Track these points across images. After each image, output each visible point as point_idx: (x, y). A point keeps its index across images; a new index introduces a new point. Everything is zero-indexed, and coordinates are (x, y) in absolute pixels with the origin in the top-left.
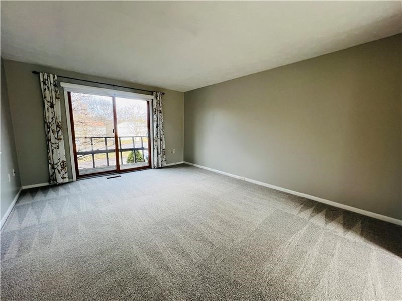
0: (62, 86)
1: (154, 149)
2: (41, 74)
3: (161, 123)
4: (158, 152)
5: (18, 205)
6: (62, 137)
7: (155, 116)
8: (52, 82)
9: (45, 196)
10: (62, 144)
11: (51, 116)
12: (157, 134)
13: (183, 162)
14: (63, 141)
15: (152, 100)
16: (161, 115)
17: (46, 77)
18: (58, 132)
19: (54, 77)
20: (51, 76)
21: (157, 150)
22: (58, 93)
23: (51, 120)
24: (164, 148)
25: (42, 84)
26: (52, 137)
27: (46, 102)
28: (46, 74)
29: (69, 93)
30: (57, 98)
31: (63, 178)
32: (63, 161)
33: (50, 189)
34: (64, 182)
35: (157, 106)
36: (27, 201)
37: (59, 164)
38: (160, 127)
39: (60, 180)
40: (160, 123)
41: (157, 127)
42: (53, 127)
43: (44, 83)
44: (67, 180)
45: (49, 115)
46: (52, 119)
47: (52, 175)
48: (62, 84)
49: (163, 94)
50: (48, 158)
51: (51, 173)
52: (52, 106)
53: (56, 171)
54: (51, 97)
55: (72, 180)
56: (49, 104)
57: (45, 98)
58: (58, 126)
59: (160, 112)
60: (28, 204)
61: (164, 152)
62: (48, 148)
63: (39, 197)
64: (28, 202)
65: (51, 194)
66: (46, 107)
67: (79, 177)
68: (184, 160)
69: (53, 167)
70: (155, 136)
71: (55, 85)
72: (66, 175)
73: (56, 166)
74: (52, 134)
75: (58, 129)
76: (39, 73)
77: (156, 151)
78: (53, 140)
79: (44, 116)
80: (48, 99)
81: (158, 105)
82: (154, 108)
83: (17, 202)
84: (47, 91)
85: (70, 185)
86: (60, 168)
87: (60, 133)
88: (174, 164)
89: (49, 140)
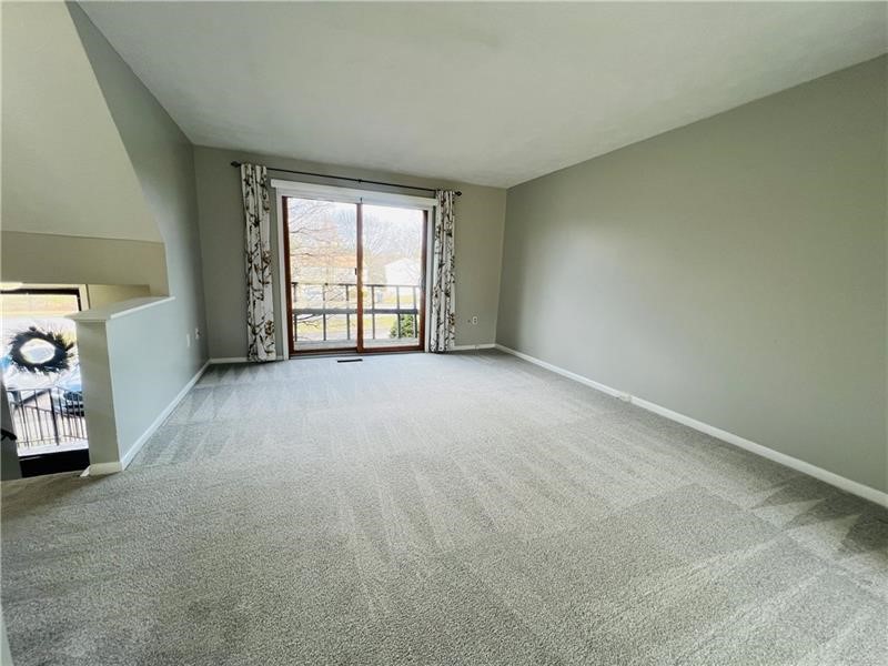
0: (273, 185)
1: (431, 312)
2: (243, 166)
3: (450, 257)
4: (439, 319)
5: (198, 387)
6: (270, 279)
7: (437, 242)
8: (258, 180)
9: (236, 379)
10: (268, 291)
11: (254, 241)
12: (440, 281)
13: (493, 346)
14: (270, 286)
15: (434, 207)
16: (451, 240)
17: (249, 172)
18: (263, 270)
19: (262, 172)
20: (258, 168)
21: (439, 314)
22: (267, 199)
23: (254, 249)
24: (452, 311)
25: (244, 183)
26: (255, 276)
27: (248, 216)
28: (250, 166)
29: (284, 199)
30: (266, 209)
31: (268, 352)
32: (270, 323)
33: (247, 369)
34: (269, 359)
35: (443, 221)
36: (210, 383)
37: (262, 326)
38: (448, 266)
39: (263, 356)
40: (448, 258)
41: (441, 266)
42: (257, 261)
43: (247, 183)
44: (273, 357)
45: (252, 239)
46: (256, 245)
47: (251, 346)
48: (274, 183)
49: (459, 194)
50: (248, 315)
51: (250, 342)
52: (257, 223)
53: (258, 339)
54: (256, 207)
55: (280, 358)
56: (253, 219)
57: (248, 208)
58: (264, 259)
59: (450, 235)
60: (210, 388)
61: (452, 319)
62: (248, 298)
63: (228, 379)
64: (210, 385)
65: (246, 377)
66: (248, 224)
67: (293, 353)
68: (497, 342)
69: (254, 333)
70: (435, 285)
71: (262, 186)
72: (272, 348)
73: (257, 330)
74: (254, 273)
75: (265, 265)
76: (240, 165)
77: (434, 317)
78: (256, 285)
79: (245, 241)
80: (252, 211)
81: (446, 218)
82: (437, 225)
83: (198, 382)
84: (250, 197)
85: (276, 366)
86: (263, 334)
87: (267, 272)
88: (473, 347)
89: (250, 284)
